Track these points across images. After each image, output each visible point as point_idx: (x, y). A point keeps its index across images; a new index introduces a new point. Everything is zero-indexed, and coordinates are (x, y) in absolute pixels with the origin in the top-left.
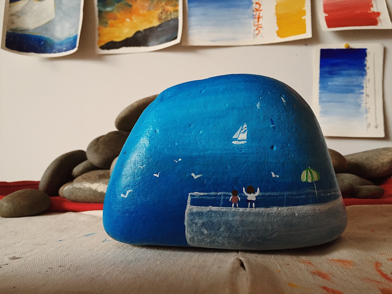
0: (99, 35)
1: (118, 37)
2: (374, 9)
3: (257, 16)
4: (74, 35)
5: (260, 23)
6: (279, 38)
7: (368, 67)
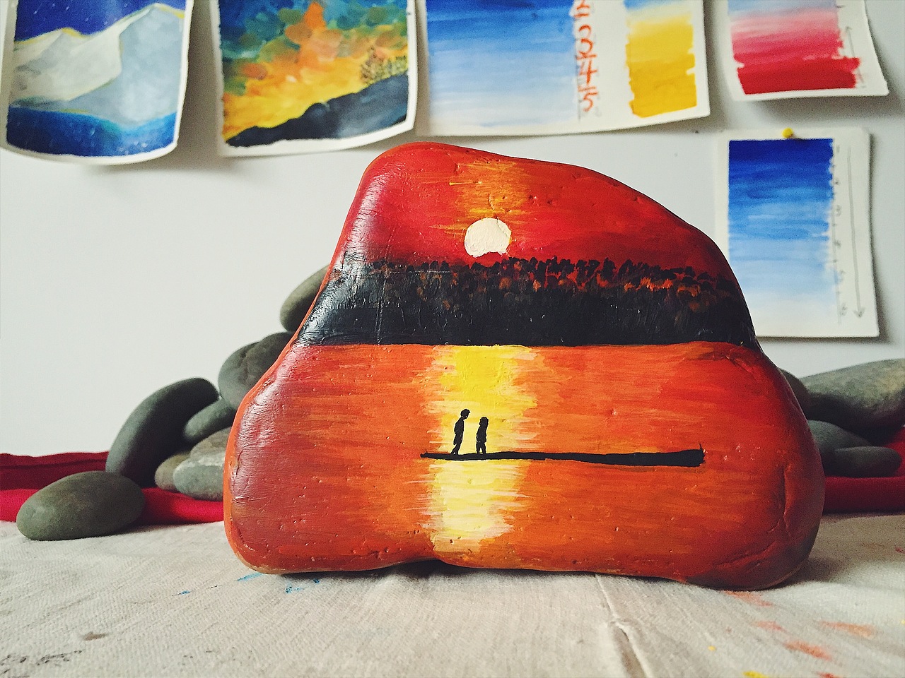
0: (226, 114)
1: (269, 118)
2: (845, 52)
3: (585, 69)
4: (168, 113)
5: (592, 84)
6: (635, 117)
7: (835, 181)
